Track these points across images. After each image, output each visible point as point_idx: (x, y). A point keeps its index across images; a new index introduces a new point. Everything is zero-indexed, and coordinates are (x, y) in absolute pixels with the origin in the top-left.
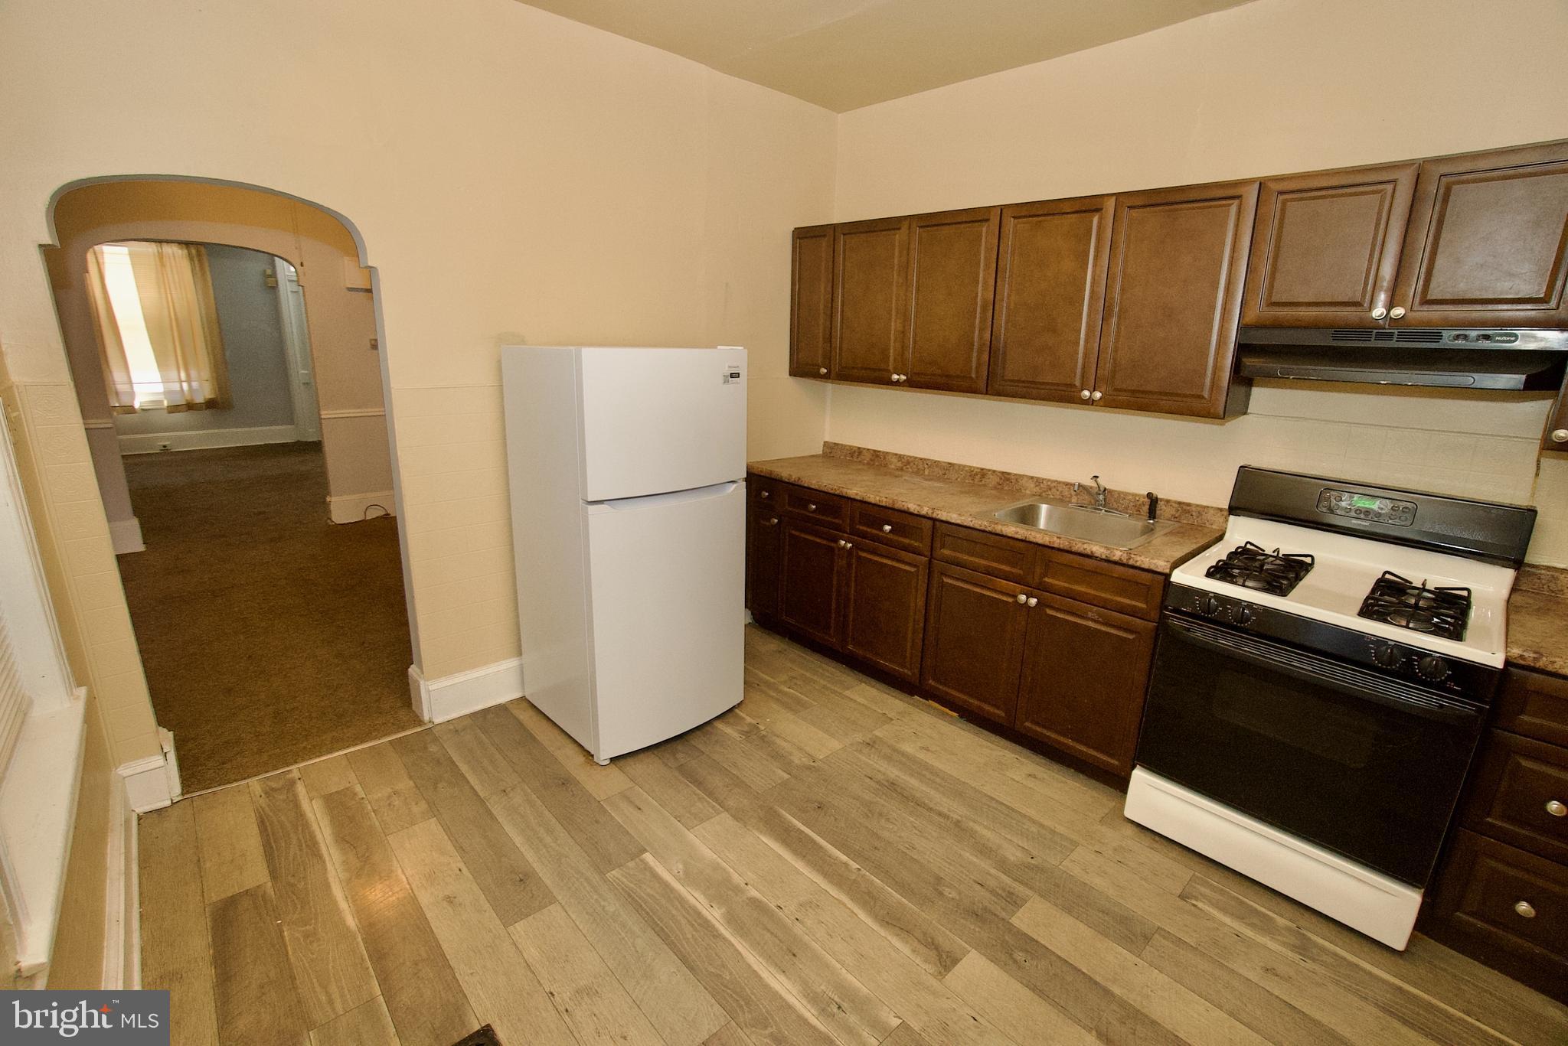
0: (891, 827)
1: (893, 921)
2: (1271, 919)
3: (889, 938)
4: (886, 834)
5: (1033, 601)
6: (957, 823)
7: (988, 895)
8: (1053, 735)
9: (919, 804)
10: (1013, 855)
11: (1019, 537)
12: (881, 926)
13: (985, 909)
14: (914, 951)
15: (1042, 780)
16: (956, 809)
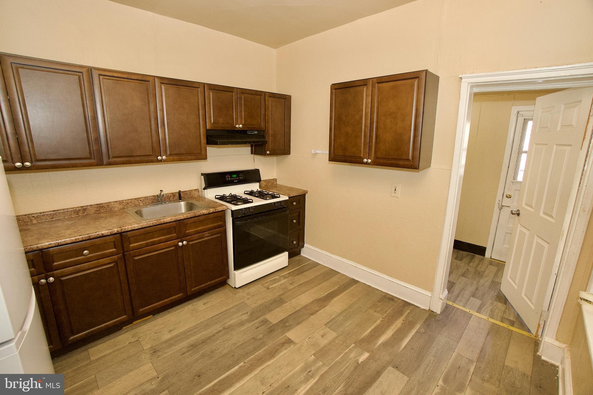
0: (221, 349)
1: (272, 354)
2: (276, 278)
3: (280, 356)
4: (225, 352)
5: (185, 242)
6: (224, 328)
7: (262, 327)
8: (204, 285)
9: (209, 338)
10: (245, 317)
11: (173, 220)
12: (274, 357)
13: (268, 329)
14: (285, 349)
15: (208, 302)
16: (218, 327)
